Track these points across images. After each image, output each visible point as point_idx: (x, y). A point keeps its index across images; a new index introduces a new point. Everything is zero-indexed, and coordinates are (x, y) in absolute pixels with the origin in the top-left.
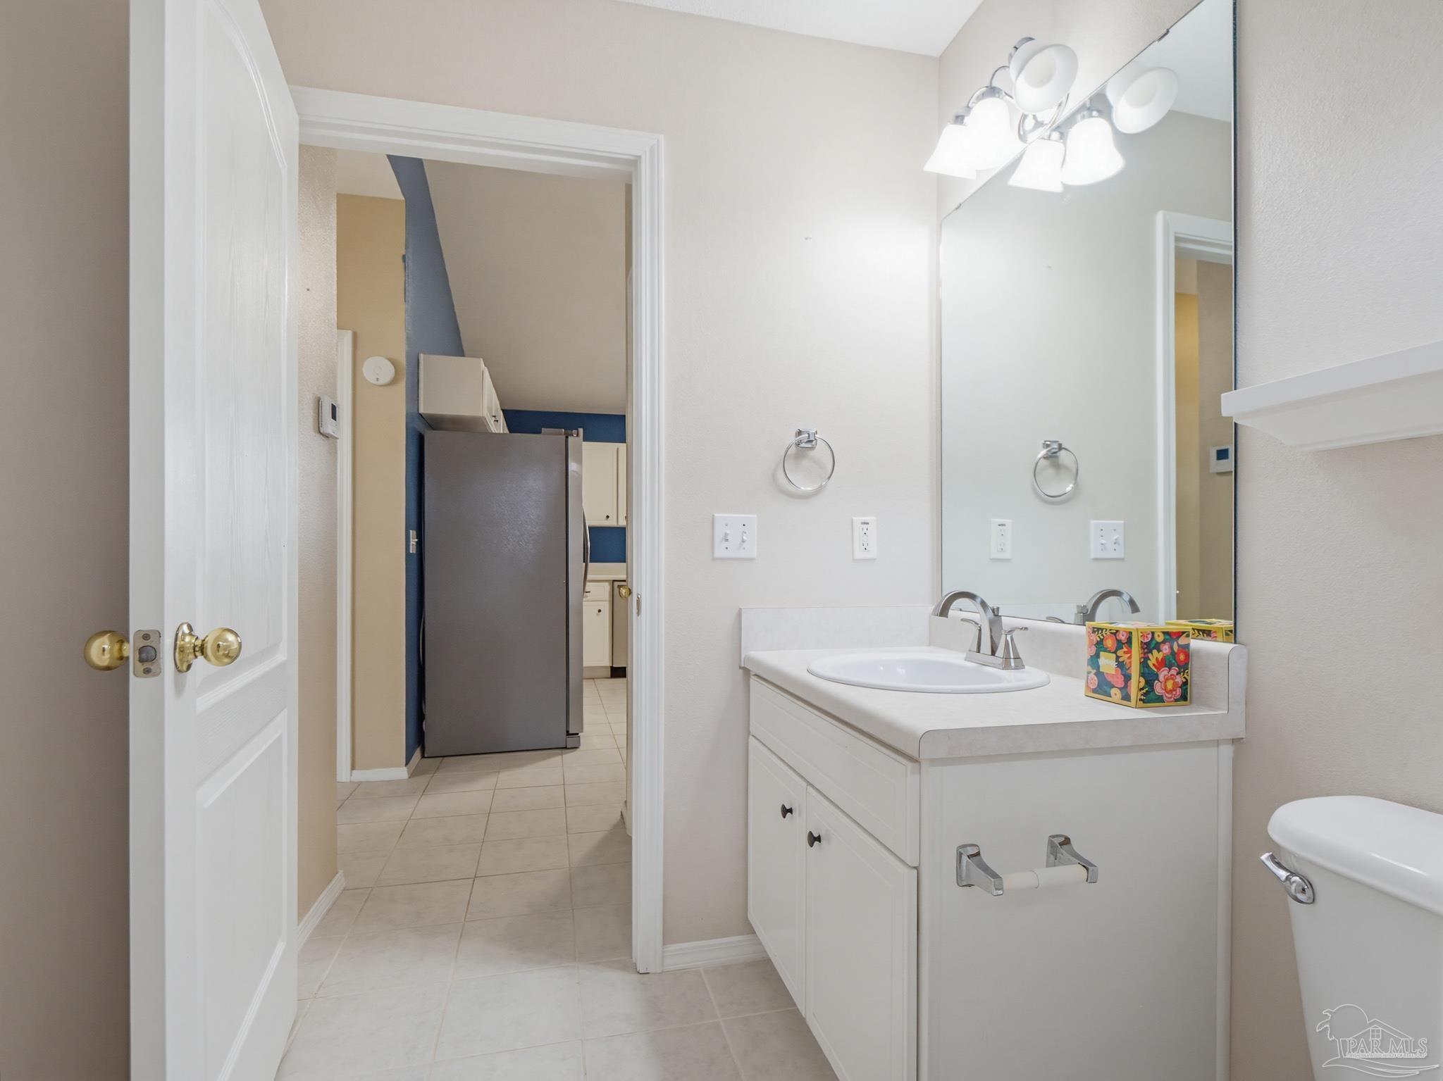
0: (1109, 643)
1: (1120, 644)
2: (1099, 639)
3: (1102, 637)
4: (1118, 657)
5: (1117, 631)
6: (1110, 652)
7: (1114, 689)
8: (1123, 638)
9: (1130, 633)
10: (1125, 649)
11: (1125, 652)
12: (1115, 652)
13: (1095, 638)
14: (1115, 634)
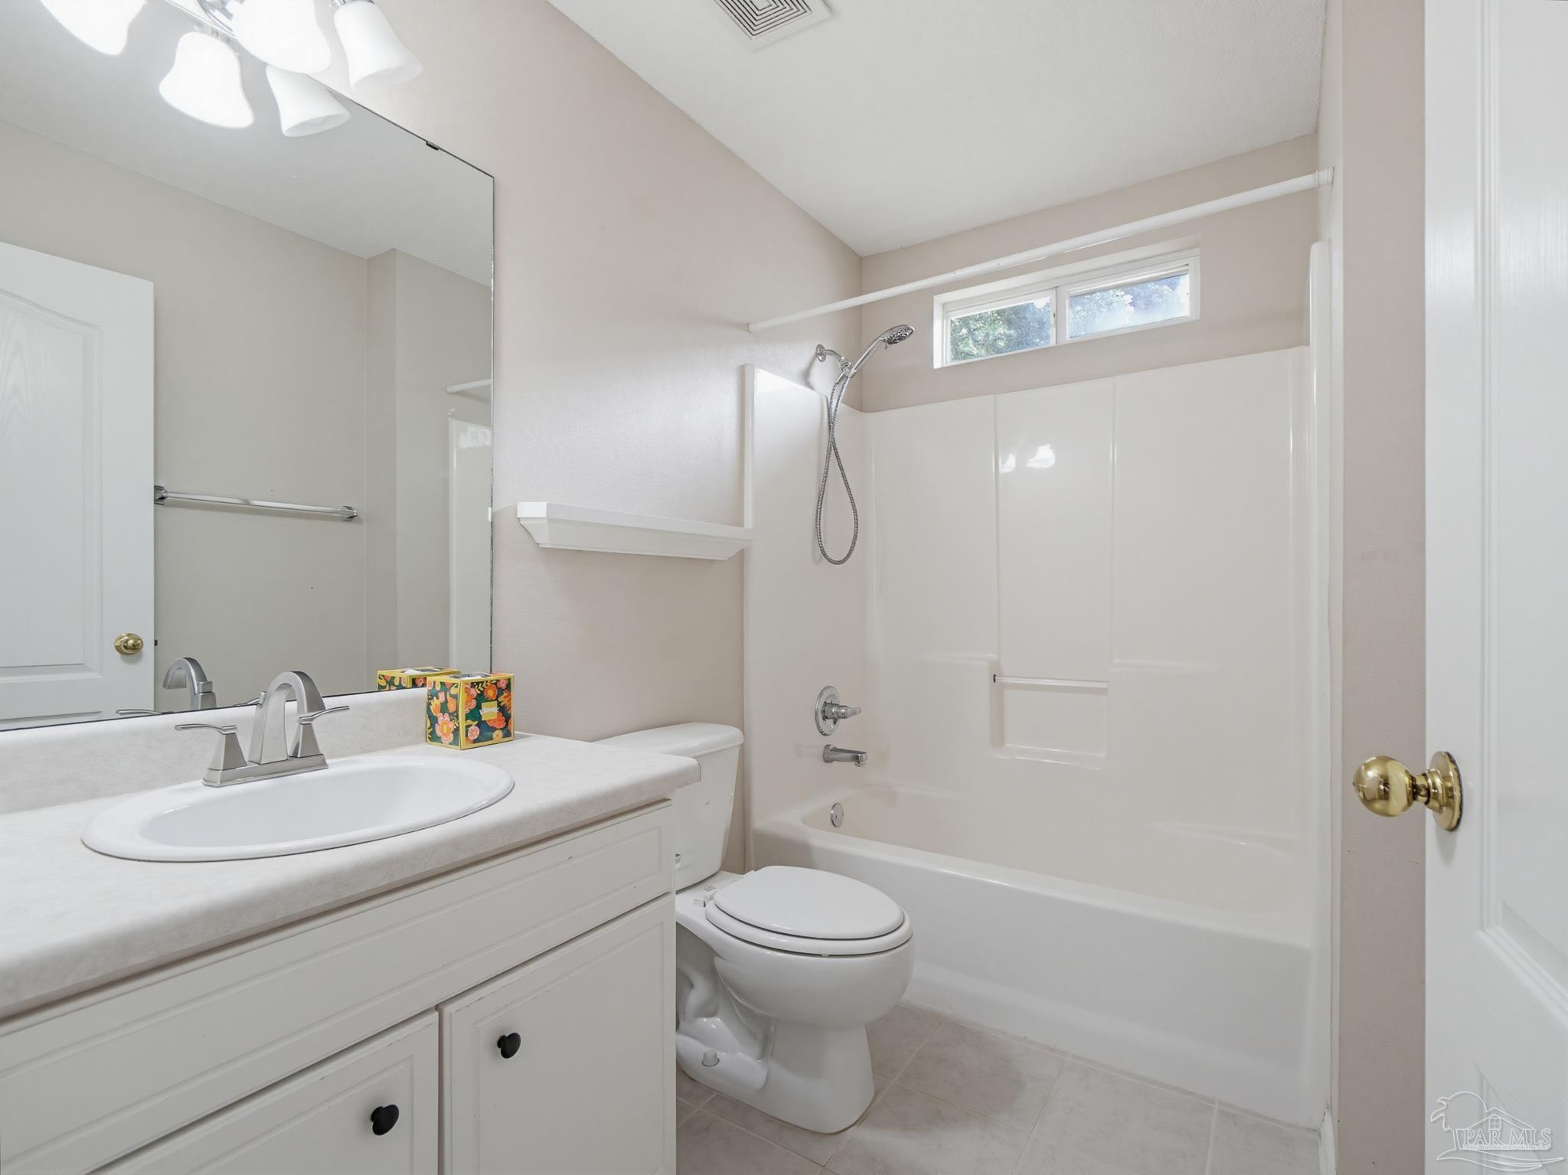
0: (490, 693)
1: (500, 691)
2: (479, 692)
3: (482, 689)
4: (499, 703)
5: (498, 681)
6: (492, 700)
7: (497, 731)
8: (503, 686)
9: (509, 680)
10: (505, 694)
11: (505, 697)
12: (497, 699)
13: (474, 692)
14: (496, 684)
